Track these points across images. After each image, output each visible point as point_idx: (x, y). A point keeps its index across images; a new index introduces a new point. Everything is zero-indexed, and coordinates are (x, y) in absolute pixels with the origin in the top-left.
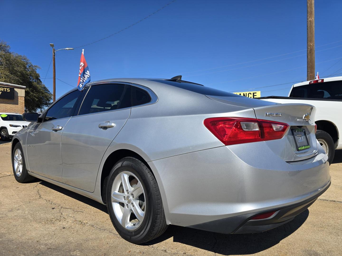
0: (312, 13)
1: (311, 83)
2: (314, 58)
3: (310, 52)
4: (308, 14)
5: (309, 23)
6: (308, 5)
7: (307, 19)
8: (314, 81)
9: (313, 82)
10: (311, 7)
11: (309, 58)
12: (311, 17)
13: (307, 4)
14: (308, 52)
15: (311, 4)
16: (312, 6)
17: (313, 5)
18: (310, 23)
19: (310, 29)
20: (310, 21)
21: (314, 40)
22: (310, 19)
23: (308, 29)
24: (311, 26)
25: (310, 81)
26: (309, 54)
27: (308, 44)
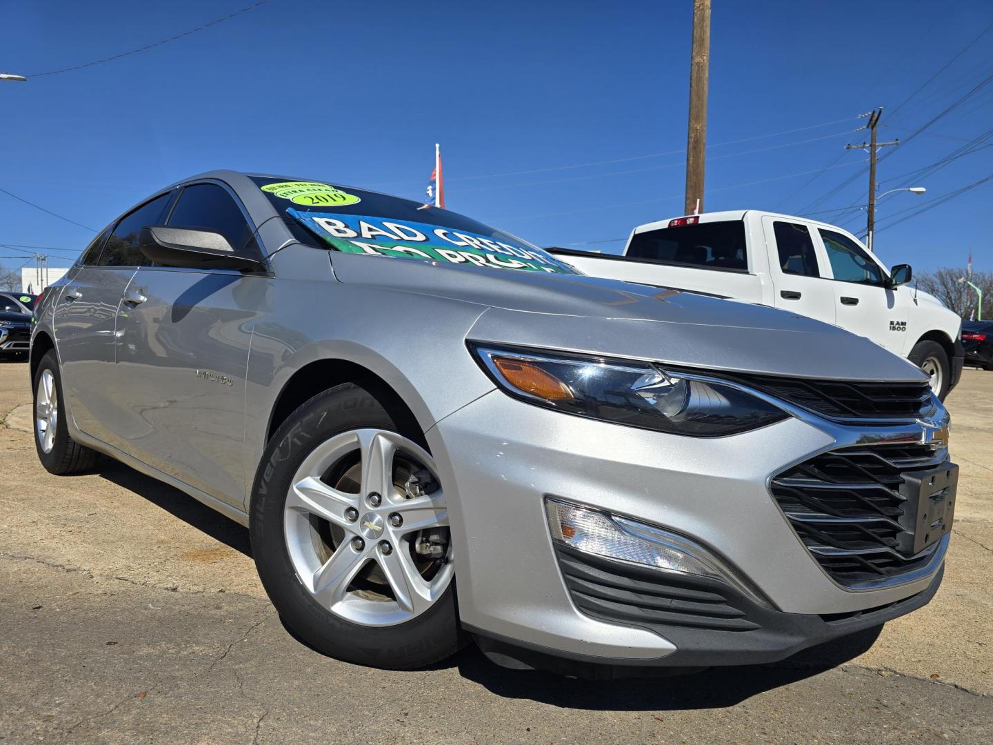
0: (703, 43)
1: (672, 225)
2: (703, 162)
3: (695, 148)
4: (695, 46)
5: (695, 68)
6: (696, 20)
7: (692, 58)
8: (678, 220)
9: (676, 222)
10: (703, 26)
11: (691, 162)
12: (700, 53)
13: (693, 18)
14: (691, 146)
15: (702, 19)
16: (705, 24)
17: (708, 23)
18: (699, 70)
19: (697, 85)
20: (698, 64)
21: (705, 115)
22: (697, 59)
23: (693, 85)
24: (699, 79)
25: (669, 220)
26: (692, 154)
27: (691, 125)
